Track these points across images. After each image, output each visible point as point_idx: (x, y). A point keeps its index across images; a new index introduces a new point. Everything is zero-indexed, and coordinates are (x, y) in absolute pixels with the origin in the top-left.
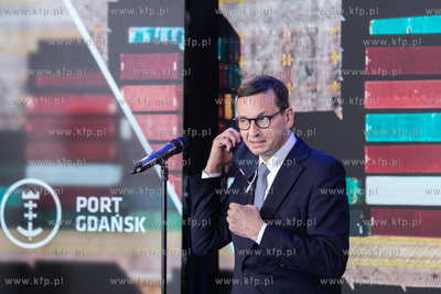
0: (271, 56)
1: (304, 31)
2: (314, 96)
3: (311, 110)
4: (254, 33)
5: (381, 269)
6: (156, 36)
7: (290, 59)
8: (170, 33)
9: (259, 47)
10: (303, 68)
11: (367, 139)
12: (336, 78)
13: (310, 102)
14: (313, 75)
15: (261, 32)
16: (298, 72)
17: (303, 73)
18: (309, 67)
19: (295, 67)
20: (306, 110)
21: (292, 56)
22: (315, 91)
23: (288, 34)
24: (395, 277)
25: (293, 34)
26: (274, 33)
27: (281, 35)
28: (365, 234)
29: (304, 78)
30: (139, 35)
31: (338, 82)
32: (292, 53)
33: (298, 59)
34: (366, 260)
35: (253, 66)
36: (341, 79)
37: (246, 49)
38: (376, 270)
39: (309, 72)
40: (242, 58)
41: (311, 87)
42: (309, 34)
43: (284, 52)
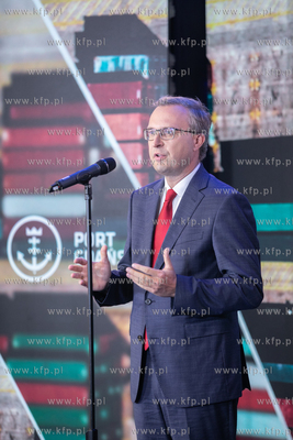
0: (240, 82)
1: (270, 54)
2: (280, 120)
4: (224, 58)
6: (120, 64)
7: (258, 84)
8: (133, 61)
9: (229, 73)
10: (269, 93)
13: (276, 126)
14: (279, 98)
15: (231, 57)
16: (265, 96)
17: (270, 97)
18: (276, 91)
19: (262, 92)
20: (273, 135)
21: (260, 81)
22: (280, 115)
23: (255, 58)
25: (260, 58)
26: (243, 58)
27: (249, 59)
30: (105, 65)
32: (260, 78)
33: (265, 83)
35: (224, 92)
37: (217, 75)
39: (275, 96)
40: (214, 84)
41: (277, 112)
42: (275, 57)
43: (252, 77)
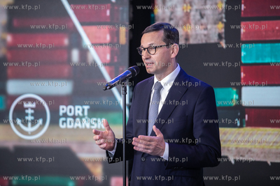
2: (206, 32)
3: (204, 42)
5: (253, 150)
7: (189, 7)
10: (198, 14)
11: (243, 61)
12: (221, 20)
13: (203, 37)
14: (205, 18)
16: (194, 16)
17: (198, 17)
18: (202, 13)
19: (193, 13)
20: (200, 42)
21: (191, 6)
22: (206, 29)
24: (262, 155)
28: (241, 126)
29: (199, 20)
31: (223, 22)
32: (191, 3)
33: (195, 7)
34: (242, 144)
35: (164, 12)
36: (224, 20)
38: (250, 151)
39: (202, 16)
41: (204, 27)
